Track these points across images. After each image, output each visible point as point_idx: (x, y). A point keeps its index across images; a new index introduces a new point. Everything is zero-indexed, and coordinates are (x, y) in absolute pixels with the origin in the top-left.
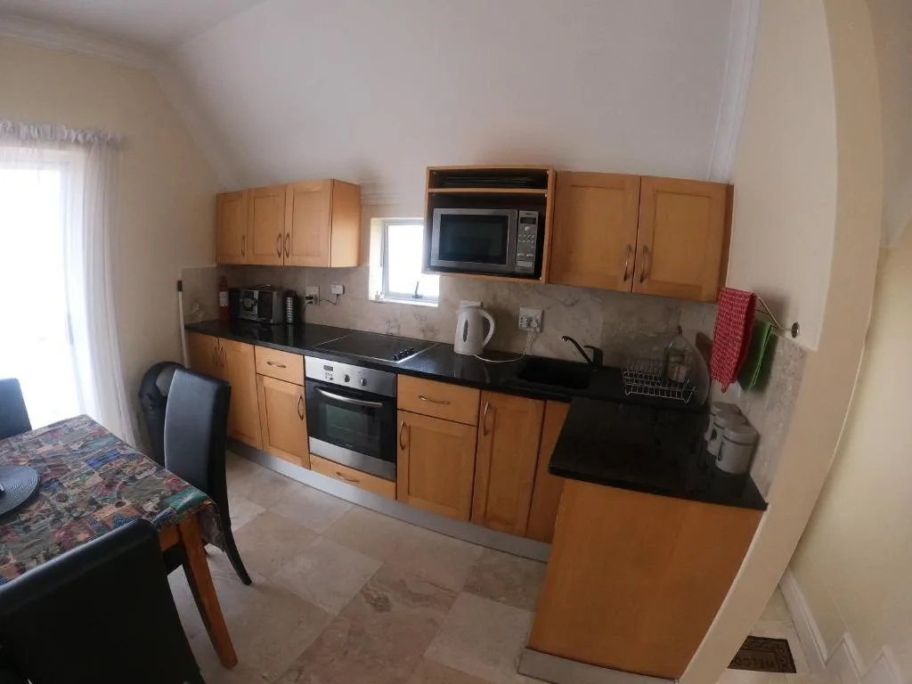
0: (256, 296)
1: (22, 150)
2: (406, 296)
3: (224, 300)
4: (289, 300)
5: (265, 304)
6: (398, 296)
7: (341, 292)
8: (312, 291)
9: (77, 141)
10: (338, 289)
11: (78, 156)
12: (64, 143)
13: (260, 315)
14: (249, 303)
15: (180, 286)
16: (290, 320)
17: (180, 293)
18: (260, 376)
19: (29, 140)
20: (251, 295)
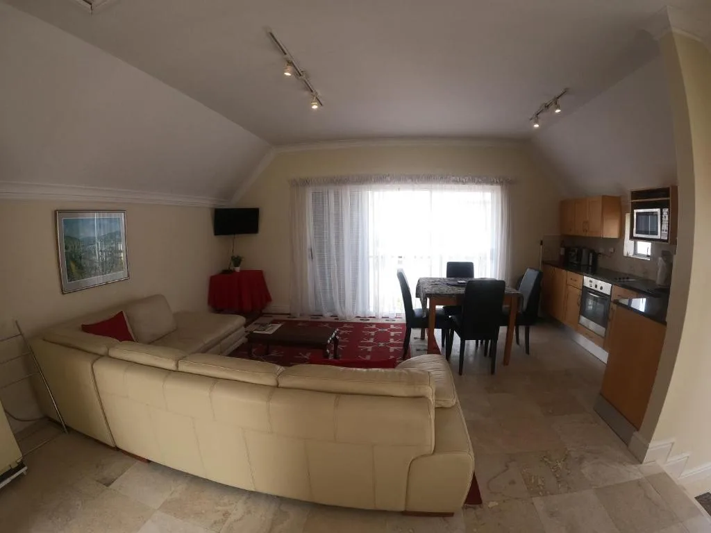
0: (576, 251)
1: (476, 186)
2: (643, 256)
3: (562, 252)
4: (591, 254)
5: (579, 255)
6: (640, 255)
7: (612, 251)
8: (601, 250)
9: (497, 182)
10: (611, 250)
11: (498, 188)
12: (492, 183)
13: (577, 260)
14: (573, 254)
15: (542, 243)
16: (590, 264)
17: (541, 247)
18: (567, 285)
19: (479, 183)
20: (574, 251)
